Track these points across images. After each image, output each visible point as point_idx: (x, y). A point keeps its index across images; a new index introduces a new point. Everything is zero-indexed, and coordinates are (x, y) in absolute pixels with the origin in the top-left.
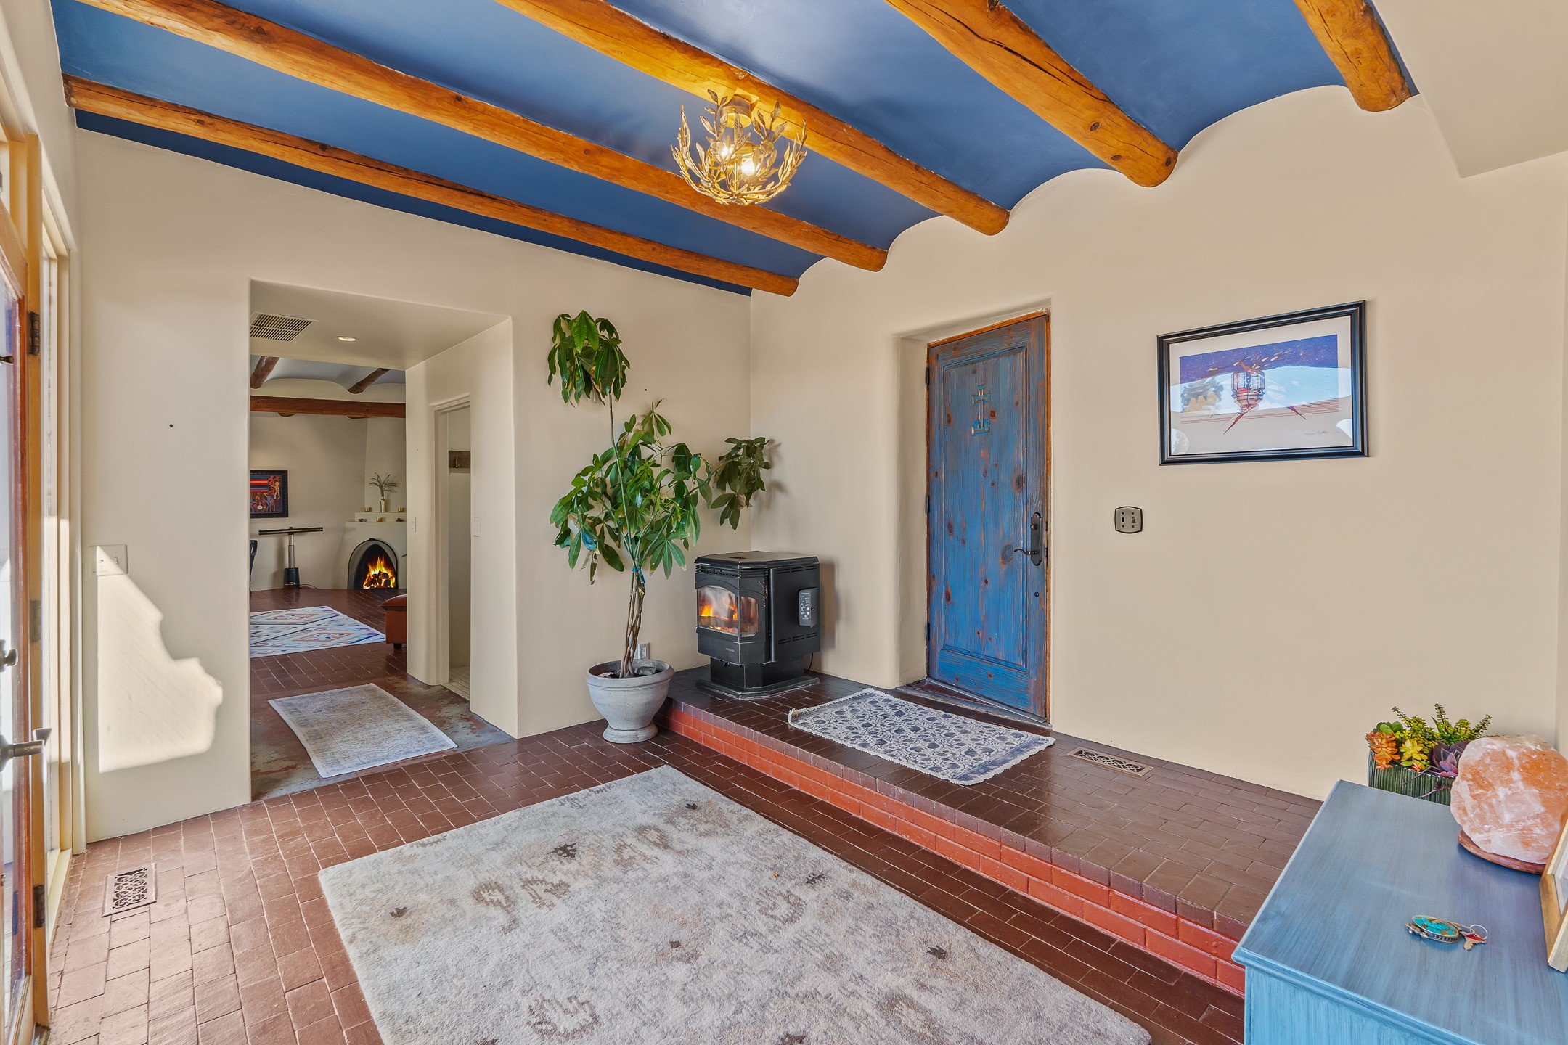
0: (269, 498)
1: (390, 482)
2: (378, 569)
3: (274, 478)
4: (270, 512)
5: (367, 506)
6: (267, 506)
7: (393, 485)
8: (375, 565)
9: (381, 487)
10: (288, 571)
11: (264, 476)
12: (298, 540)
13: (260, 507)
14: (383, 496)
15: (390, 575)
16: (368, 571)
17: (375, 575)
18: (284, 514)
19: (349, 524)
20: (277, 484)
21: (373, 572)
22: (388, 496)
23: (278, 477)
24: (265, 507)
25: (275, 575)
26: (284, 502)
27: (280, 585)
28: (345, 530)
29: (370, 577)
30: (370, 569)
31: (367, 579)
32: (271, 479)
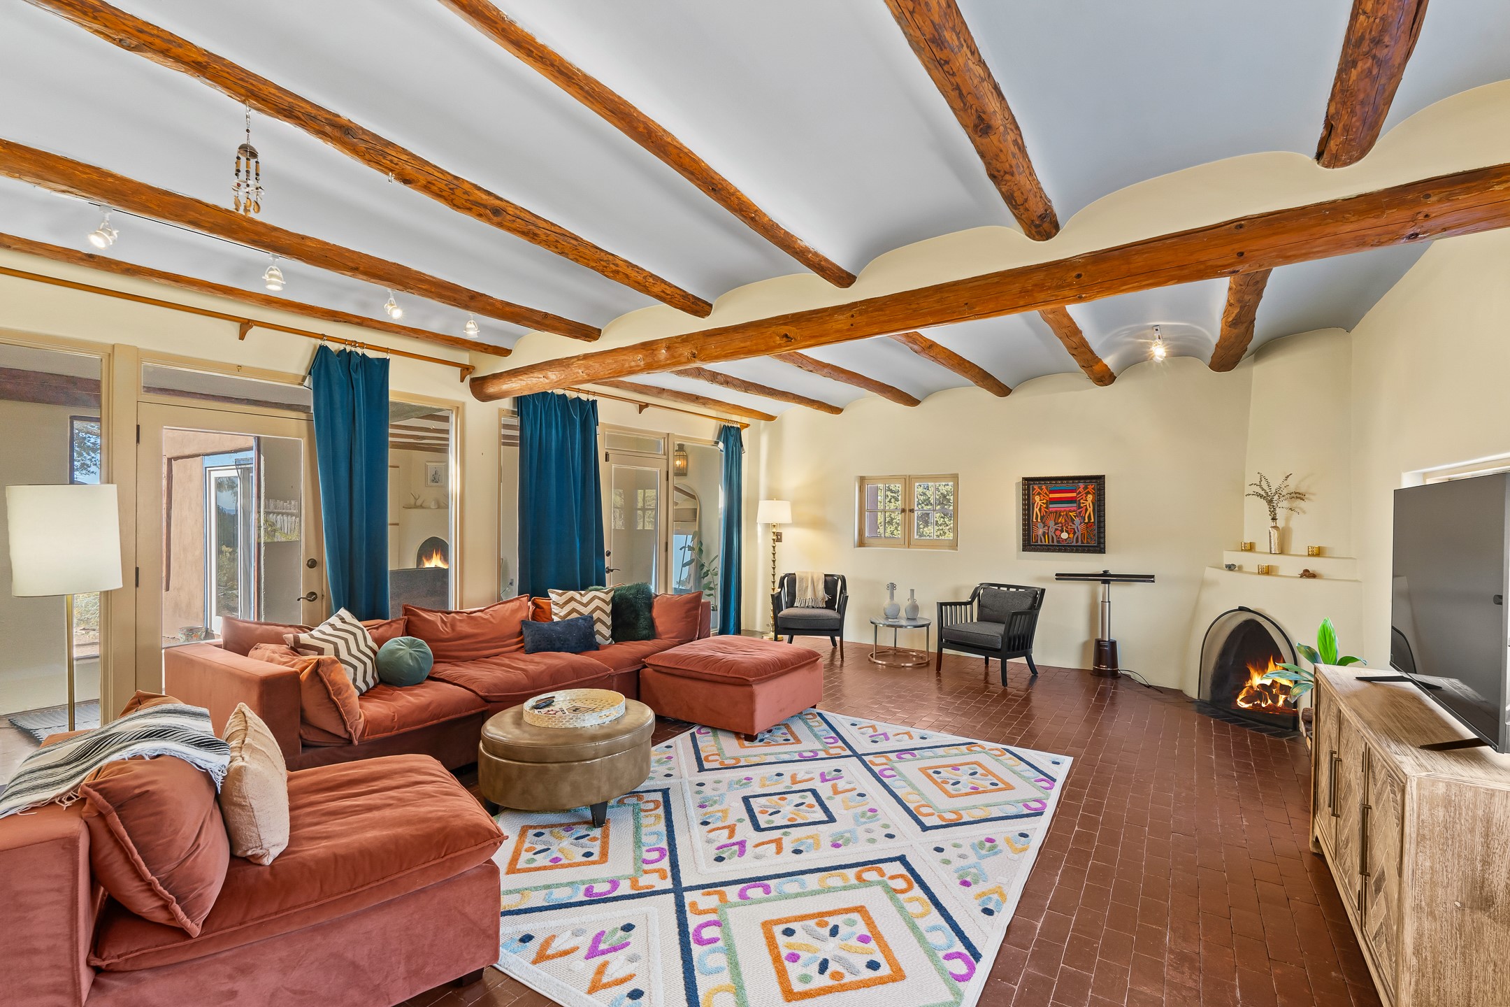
0: (1077, 521)
1: (1292, 488)
3: (1086, 488)
4: (1079, 544)
5: (1247, 540)
6: (1075, 533)
7: (1298, 496)
8: (1262, 670)
9: (1270, 502)
10: (1099, 644)
11: (1070, 486)
12: (1116, 590)
13: (1064, 535)
14: (1274, 519)
16: (1248, 677)
17: (1263, 686)
18: (1097, 545)
19: (1211, 573)
20: (1090, 497)
21: (1257, 680)
22: (1287, 519)
23: (1090, 487)
24: (1071, 536)
25: (1085, 645)
26: (1099, 527)
27: (1090, 666)
28: (1203, 584)
29: (1251, 687)
30: (1252, 671)
31: (1245, 690)
32: (1081, 489)
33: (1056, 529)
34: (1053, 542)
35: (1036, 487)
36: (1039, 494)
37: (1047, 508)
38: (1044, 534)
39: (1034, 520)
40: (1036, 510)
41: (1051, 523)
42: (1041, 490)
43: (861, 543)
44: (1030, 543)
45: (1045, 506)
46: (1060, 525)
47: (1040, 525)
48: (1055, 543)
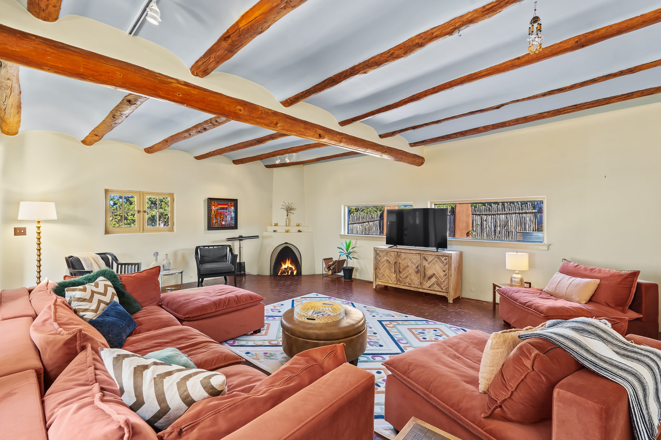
0: (228, 217)
1: (291, 207)
2: (287, 265)
3: (231, 204)
4: (229, 226)
7: (293, 209)
8: (285, 263)
9: (287, 211)
10: (239, 264)
12: (244, 243)
13: (223, 223)
14: (287, 216)
15: (294, 268)
16: (281, 266)
17: (285, 268)
18: (235, 227)
20: (232, 208)
21: (284, 266)
22: (290, 216)
23: (232, 203)
24: (226, 223)
26: (236, 219)
29: (282, 269)
30: (282, 264)
31: (280, 270)
32: (229, 204)
33: (221, 220)
34: (219, 226)
35: (213, 202)
36: (214, 205)
37: (217, 211)
38: (216, 222)
39: (212, 217)
40: (213, 212)
41: (219, 218)
42: (215, 203)
43: (107, 232)
44: (210, 227)
45: (216, 210)
46: (222, 219)
47: (214, 219)
48: (220, 226)
